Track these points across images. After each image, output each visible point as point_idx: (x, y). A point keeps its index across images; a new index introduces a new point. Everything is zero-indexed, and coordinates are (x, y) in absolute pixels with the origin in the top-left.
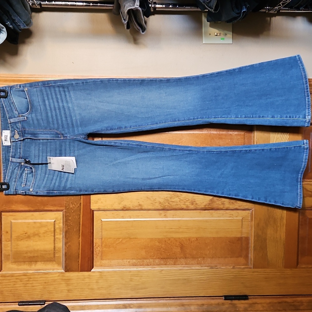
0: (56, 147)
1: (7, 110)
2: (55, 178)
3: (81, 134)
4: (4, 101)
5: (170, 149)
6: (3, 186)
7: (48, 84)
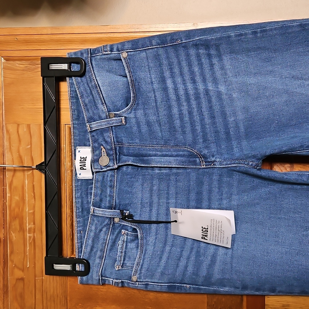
0: (190, 185)
1: (84, 102)
2: (185, 254)
3: (249, 157)
4: (78, 83)
6: (77, 266)
7: (172, 40)
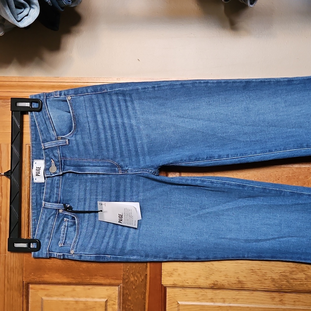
0: (111, 186)
1: (40, 128)
2: (108, 234)
3: (150, 167)
4: (36, 116)
5: (292, 194)
6: (31, 244)
7: (101, 90)
